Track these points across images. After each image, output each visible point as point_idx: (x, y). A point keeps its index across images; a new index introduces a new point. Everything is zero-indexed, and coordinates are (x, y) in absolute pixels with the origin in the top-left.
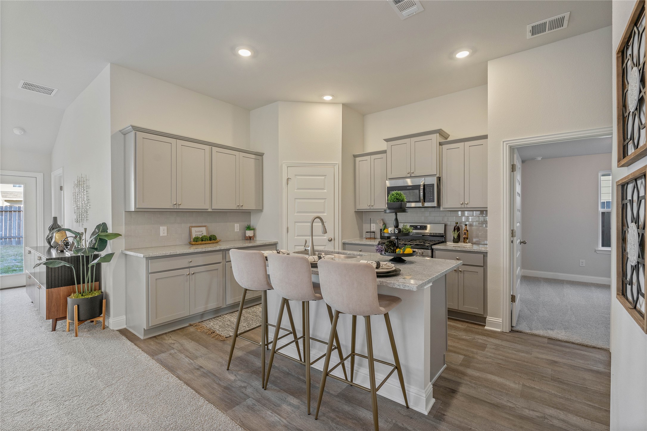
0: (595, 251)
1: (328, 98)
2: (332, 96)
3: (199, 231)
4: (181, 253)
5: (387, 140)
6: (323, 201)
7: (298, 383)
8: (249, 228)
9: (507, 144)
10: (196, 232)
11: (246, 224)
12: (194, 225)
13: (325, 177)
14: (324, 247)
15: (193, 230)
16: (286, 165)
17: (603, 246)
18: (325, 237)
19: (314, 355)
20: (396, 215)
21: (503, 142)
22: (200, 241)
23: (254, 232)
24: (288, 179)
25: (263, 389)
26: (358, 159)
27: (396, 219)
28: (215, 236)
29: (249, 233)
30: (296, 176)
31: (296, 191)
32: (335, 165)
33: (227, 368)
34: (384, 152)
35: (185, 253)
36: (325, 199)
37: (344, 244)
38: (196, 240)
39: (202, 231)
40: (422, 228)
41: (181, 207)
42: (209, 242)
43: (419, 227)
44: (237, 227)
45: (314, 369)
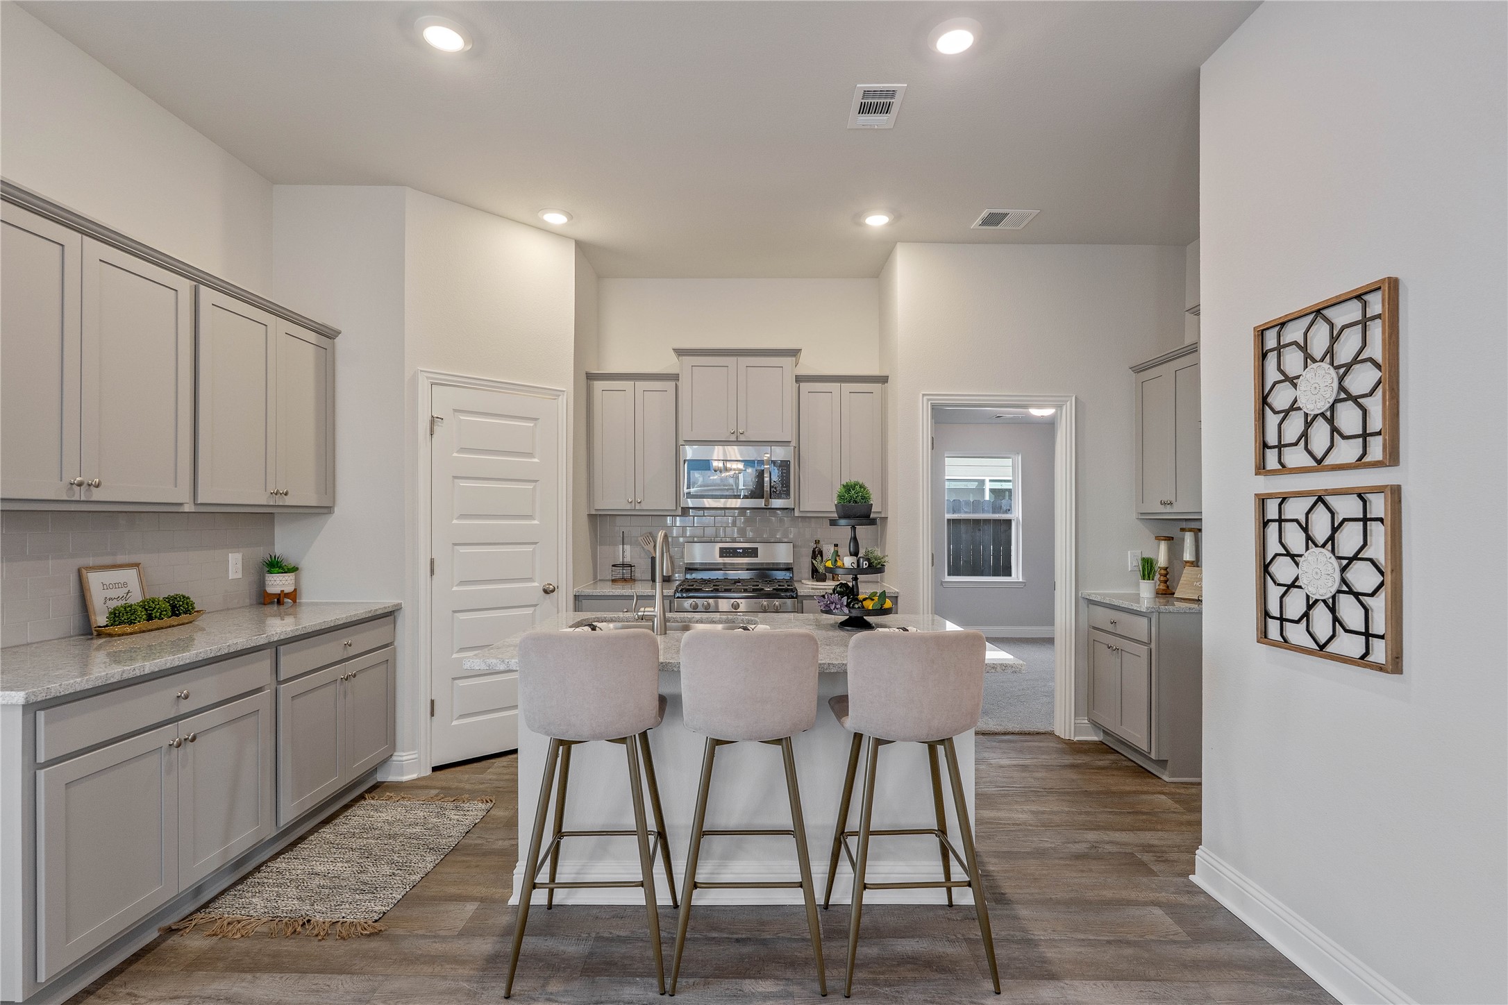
0: (942, 583)
1: (556, 219)
2: (570, 216)
3: (116, 585)
4: (157, 670)
5: (680, 352)
6: (530, 486)
7: (723, 950)
8: (275, 565)
9: (928, 400)
10: (105, 586)
11: (261, 553)
12: (91, 561)
13: (535, 425)
14: (532, 609)
15: (95, 581)
16: (428, 378)
17: (949, 575)
18: (536, 584)
19: (711, 874)
20: (854, 528)
21: (924, 395)
22: (144, 620)
23: (296, 579)
24: (433, 420)
25: (666, 997)
26: (599, 385)
27: (854, 539)
28: (188, 598)
29: (278, 583)
30: (456, 413)
31: (455, 455)
32: (559, 395)
33: (503, 993)
34: (675, 377)
35: (169, 666)
36: (536, 481)
37: (576, 597)
38: (122, 617)
39: (125, 585)
40: (748, 553)
41: (97, 495)
42: (174, 620)
43: (741, 551)
44: (235, 565)
45: (717, 908)
